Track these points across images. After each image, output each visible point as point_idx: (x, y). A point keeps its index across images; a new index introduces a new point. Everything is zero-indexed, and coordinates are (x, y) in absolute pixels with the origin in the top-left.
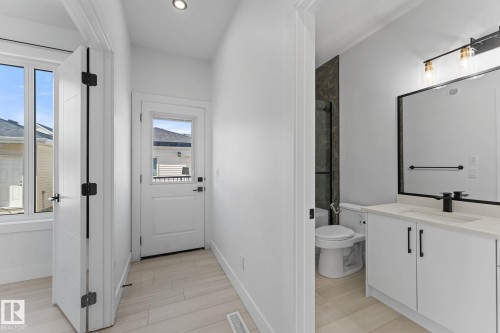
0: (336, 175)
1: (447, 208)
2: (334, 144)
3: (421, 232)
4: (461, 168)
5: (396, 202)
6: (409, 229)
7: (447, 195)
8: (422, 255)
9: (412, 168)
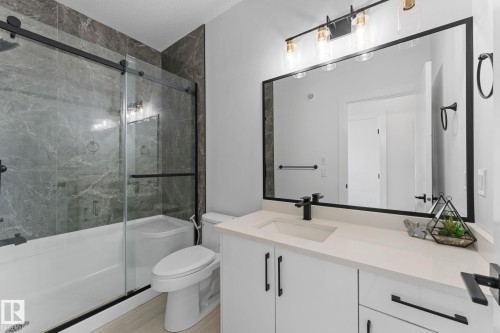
0: (202, 177)
1: (307, 216)
2: (200, 137)
3: (280, 259)
4: (316, 167)
5: (260, 209)
6: (267, 256)
7: (306, 200)
8: (280, 292)
9: (281, 167)
